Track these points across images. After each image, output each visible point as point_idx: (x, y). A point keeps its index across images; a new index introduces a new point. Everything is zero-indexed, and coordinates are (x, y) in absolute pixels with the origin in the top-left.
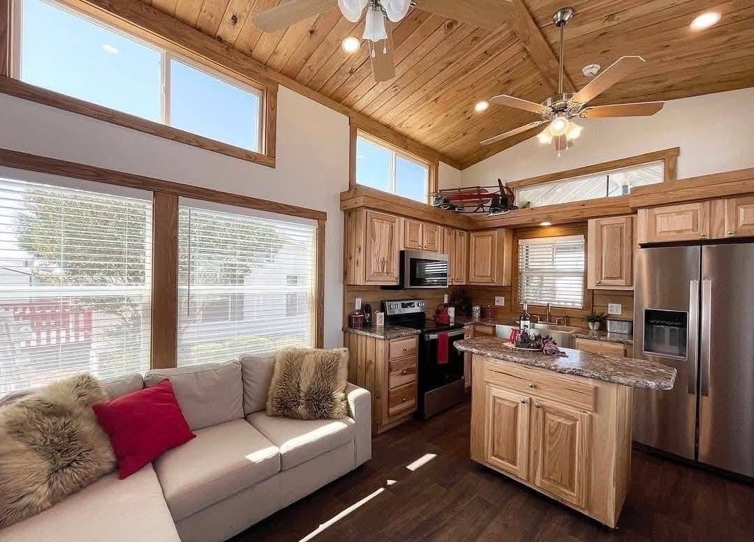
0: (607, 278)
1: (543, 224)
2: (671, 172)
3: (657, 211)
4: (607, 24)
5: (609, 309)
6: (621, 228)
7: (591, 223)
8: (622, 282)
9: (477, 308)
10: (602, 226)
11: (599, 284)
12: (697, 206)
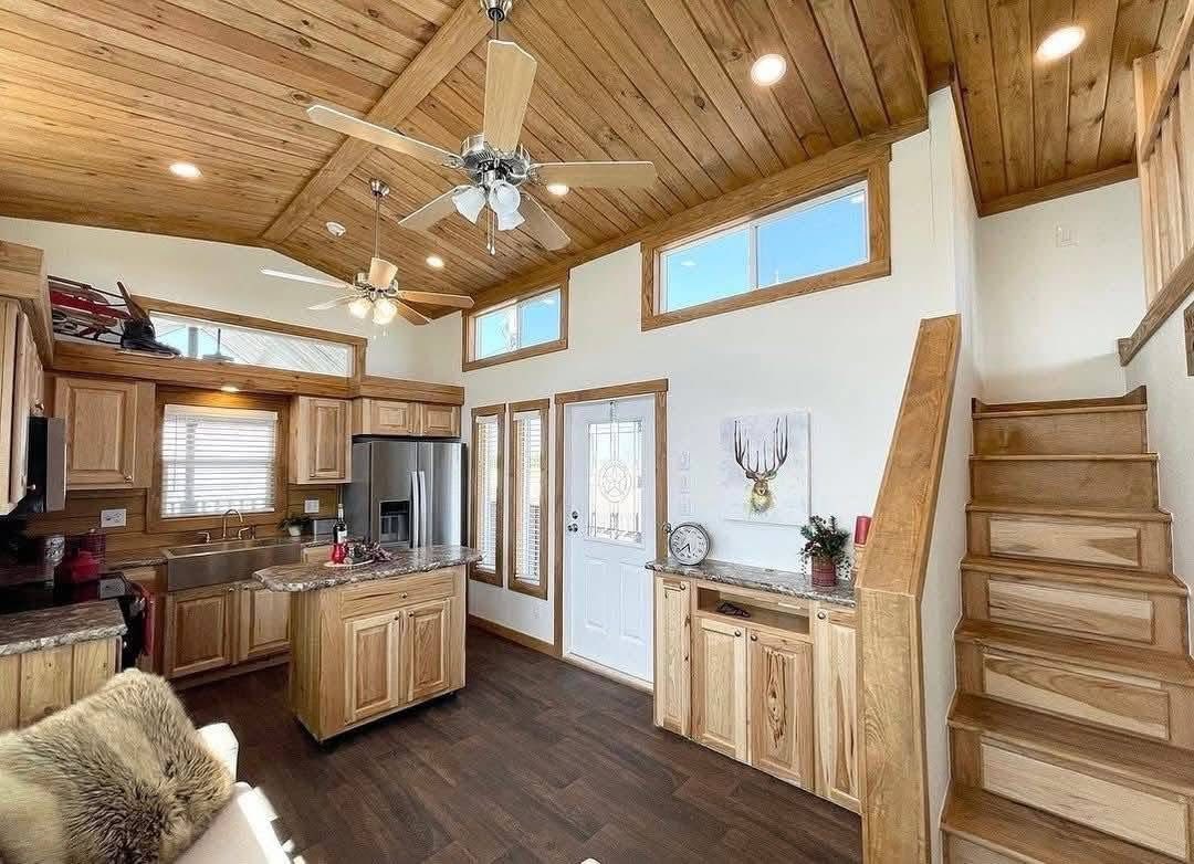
0: (322, 470)
1: (225, 389)
2: (360, 362)
3: (380, 403)
4: (394, 218)
5: (306, 508)
6: (336, 413)
7: (303, 400)
8: (335, 474)
9: (59, 540)
10: (317, 408)
11: (312, 478)
12: (405, 405)
